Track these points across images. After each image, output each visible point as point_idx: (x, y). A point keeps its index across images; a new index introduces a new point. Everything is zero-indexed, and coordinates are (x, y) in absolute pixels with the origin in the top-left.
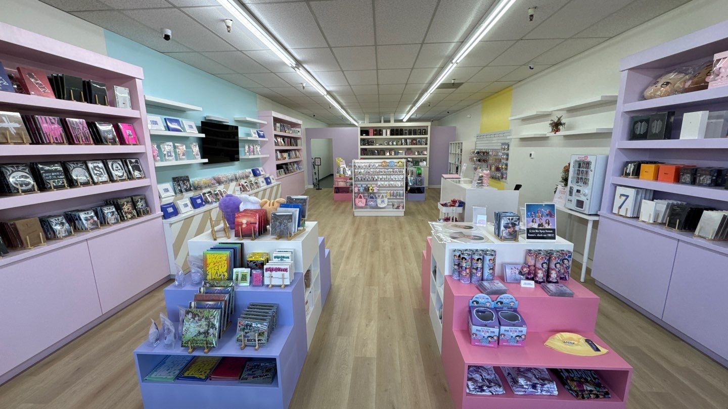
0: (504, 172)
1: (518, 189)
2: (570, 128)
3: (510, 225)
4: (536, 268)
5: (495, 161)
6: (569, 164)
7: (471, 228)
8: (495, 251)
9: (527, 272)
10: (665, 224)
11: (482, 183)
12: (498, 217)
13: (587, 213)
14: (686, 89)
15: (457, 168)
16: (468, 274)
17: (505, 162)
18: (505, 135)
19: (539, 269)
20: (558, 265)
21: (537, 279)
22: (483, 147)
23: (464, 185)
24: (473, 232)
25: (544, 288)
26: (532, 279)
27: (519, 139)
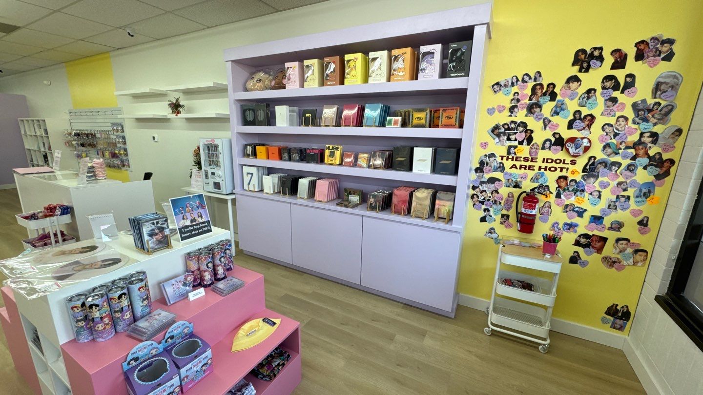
0: (124, 158)
1: (149, 179)
2: (190, 111)
3: (157, 231)
4: (201, 272)
5: (108, 145)
6: (199, 148)
7: (93, 248)
8: (144, 273)
9: (192, 279)
10: (280, 192)
11: (95, 176)
12: (136, 225)
13: (225, 193)
14: (272, 87)
15: (45, 157)
16: (108, 324)
17: (122, 146)
18: (113, 113)
19: (205, 272)
20: (223, 259)
21: (205, 283)
22: (84, 126)
23: (64, 183)
24: (100, 255)
25: (215, 290)
26: (200, 285)
27: (135, 120)
